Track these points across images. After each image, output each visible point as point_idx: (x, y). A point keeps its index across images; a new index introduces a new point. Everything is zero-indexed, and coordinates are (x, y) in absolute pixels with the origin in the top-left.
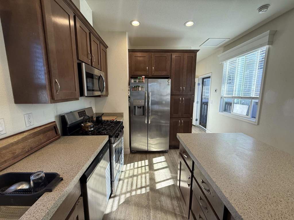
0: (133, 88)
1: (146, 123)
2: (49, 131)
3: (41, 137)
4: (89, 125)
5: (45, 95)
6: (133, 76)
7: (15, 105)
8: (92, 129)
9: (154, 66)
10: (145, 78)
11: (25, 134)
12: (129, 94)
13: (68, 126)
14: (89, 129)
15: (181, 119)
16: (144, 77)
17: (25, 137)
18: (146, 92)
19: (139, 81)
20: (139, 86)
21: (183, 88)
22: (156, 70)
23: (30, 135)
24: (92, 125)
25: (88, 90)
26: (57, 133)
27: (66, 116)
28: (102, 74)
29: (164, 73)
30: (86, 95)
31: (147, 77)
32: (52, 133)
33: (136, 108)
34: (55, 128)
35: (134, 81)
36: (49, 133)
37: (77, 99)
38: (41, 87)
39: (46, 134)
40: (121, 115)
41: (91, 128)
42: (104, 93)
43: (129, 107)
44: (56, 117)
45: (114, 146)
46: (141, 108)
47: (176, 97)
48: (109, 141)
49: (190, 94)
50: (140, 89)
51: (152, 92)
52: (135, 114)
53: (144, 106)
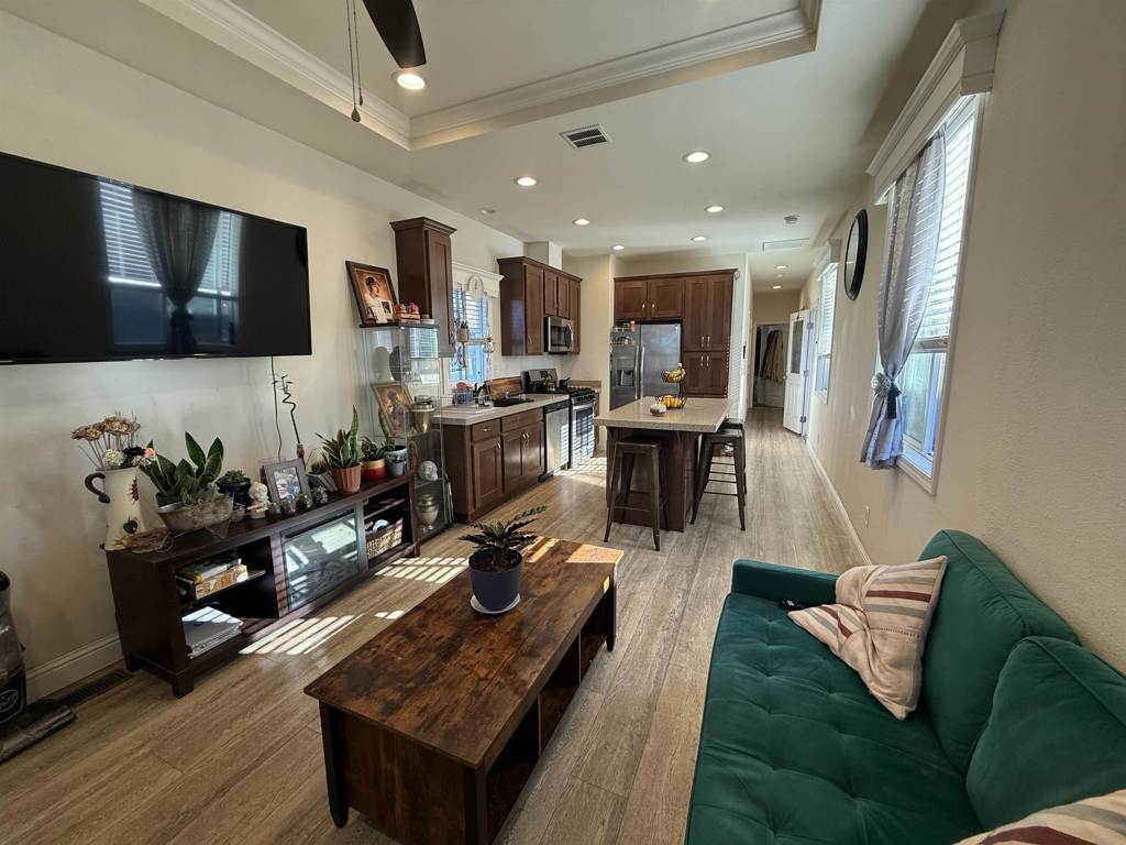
0: (617, 340)
1: (637, 396)
2: (517, 383)
3: (513, 385)
4: (551, 386)
6: (619, 322)
8: (554, 390)
9: (655, 301)
10: (635, 324)
11: (506, 380)
12: (611, 350)
13: (531, 383)
14: (552, 390)
16: (634, 322)
17: (506, 382)
18: (638, 347)
19: (625, 329)
20: (625, 338)
21: (706, 339)
22: (659, 308)
23: (508, 382)
24: (553, 385)
25: (552, 344)
26: (523, 388)
27: (530, 373)
28: (570, 324)
29: (672, 314)
30: (550, 351)
31: (639, 322)
32: (518, 386)
33: (623, 373)
34: (521, 382)
35: (618, 330)
37: (541, 354)
38: (516, 343)
40: (598, 384)
41: (553, 388)
42: (571, 349)
43: (611, 372)
44: (523, 373)
45: (575, 408)
46: (630, 373)
47: (695, 356)
48: (570, 400)
49: (720, 349)
50: (626, 342)
51: (647, 346)
52: (619, 384)
53: (633, 371)
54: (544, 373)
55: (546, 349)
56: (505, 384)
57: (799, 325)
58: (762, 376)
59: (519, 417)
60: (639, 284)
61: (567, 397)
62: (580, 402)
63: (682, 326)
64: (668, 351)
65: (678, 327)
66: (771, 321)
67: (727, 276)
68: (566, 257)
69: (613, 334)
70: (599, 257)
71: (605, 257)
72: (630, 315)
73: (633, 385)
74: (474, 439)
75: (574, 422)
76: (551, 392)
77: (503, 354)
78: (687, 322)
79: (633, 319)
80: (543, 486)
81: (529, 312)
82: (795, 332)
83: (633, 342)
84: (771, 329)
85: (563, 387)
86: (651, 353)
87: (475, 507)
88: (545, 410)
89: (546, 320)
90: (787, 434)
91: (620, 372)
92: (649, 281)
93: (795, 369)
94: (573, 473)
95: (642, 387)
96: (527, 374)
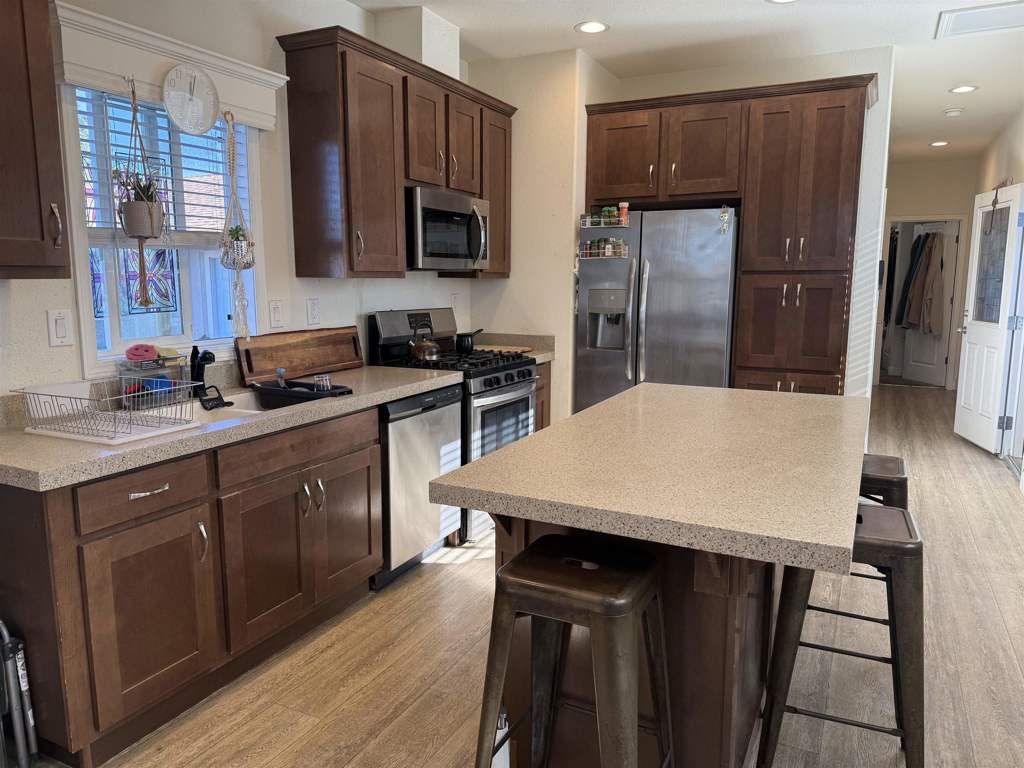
0: (590, 246)
1: (630, 378)
2: (341, 342)
3: (329, 349)
4: (429, 347)
5: (339, 264)
6: (598, 203)
7: (295, 279)
8: (434, 358)
9: (679, 157)
10: (630, 209)
11: (307, 336)
12: (577, 269)
13: (381, 342)
14: (427, 358)
15: (789, 375)
16: (626, 205)
17: (306, 341)
18: (634, 261)
19: (607, 220)
20: (606, 241)
21: (795, 244)
22: (685, 173)
23: (313, 339)
24: (435, 347)
25: (425, 254)
26: (357, 354)
27: (378, 319)
28: (481, 207)
29: (715, 185)
30: (420, 266)
31: (640, 205)
32: (347, 349)
33: (601, 320)
34: (355, 340)
35: (592, 224)
36: (343, 347)
37: (399, 275)
38: (334, 247)
39: (338, 346)
40: (547, 343)
41: (431, 354)
42: (489, 265)
43: (576, 317)
44: (359, 317)
45: (477, 403)
46: (616, 319)
47: (767, 282)
48: (464, 386)
49: (831, 268)
50: (609, 250)
51: (656, 261)
52: (593, 344)
53: (624, 315)
54: (419, 319)
55: (411, 264)
56: (305, 344)
57: (997, 220)
58: (899, 321)
59: (287, 441)
60: (642, 117)
61: (456, 377)
62: (491, 386)
63: (738, 214)
64: (705, 270)
65: (726, 217)
66: (922, 213)
67: (847, 93)
68: (468, 49)
69: (581, 233)
70: (548, 56)
71: (566, 55)
72: (619, 190)
73: (623, 347)
74: (84, 531)
75: (476, 436)
76: (428, 365)
77: (301, 272)
78: (751, 206)
79: (624, 199)
80: (379, 603)
81: (356, 172)
82: (985, 233)
83: (625, 251)
84: (920, 231)
85: (458, 350)
86: (666, 276)
87: (96, 726)
88: (383, 414)
89: (409, 194)
90: (967, 454)
91: (595, 317)
92: (667, 112)
93: (987, 310)
94: (472, 553)
95: (643, 351)
96: (371, 321)
